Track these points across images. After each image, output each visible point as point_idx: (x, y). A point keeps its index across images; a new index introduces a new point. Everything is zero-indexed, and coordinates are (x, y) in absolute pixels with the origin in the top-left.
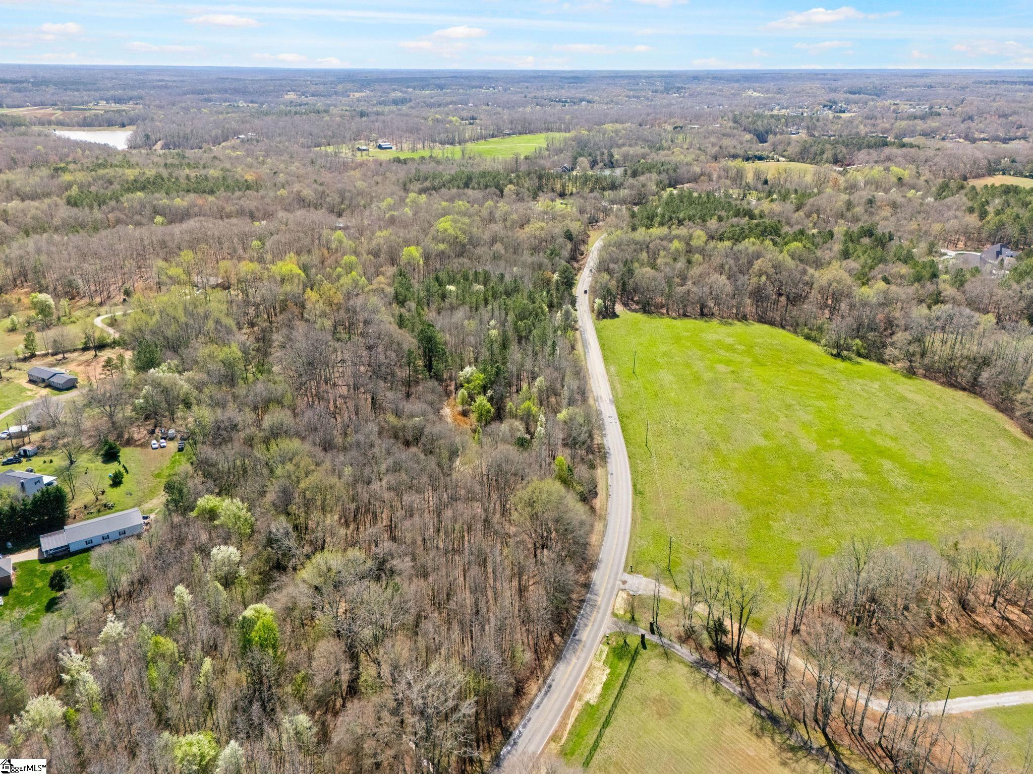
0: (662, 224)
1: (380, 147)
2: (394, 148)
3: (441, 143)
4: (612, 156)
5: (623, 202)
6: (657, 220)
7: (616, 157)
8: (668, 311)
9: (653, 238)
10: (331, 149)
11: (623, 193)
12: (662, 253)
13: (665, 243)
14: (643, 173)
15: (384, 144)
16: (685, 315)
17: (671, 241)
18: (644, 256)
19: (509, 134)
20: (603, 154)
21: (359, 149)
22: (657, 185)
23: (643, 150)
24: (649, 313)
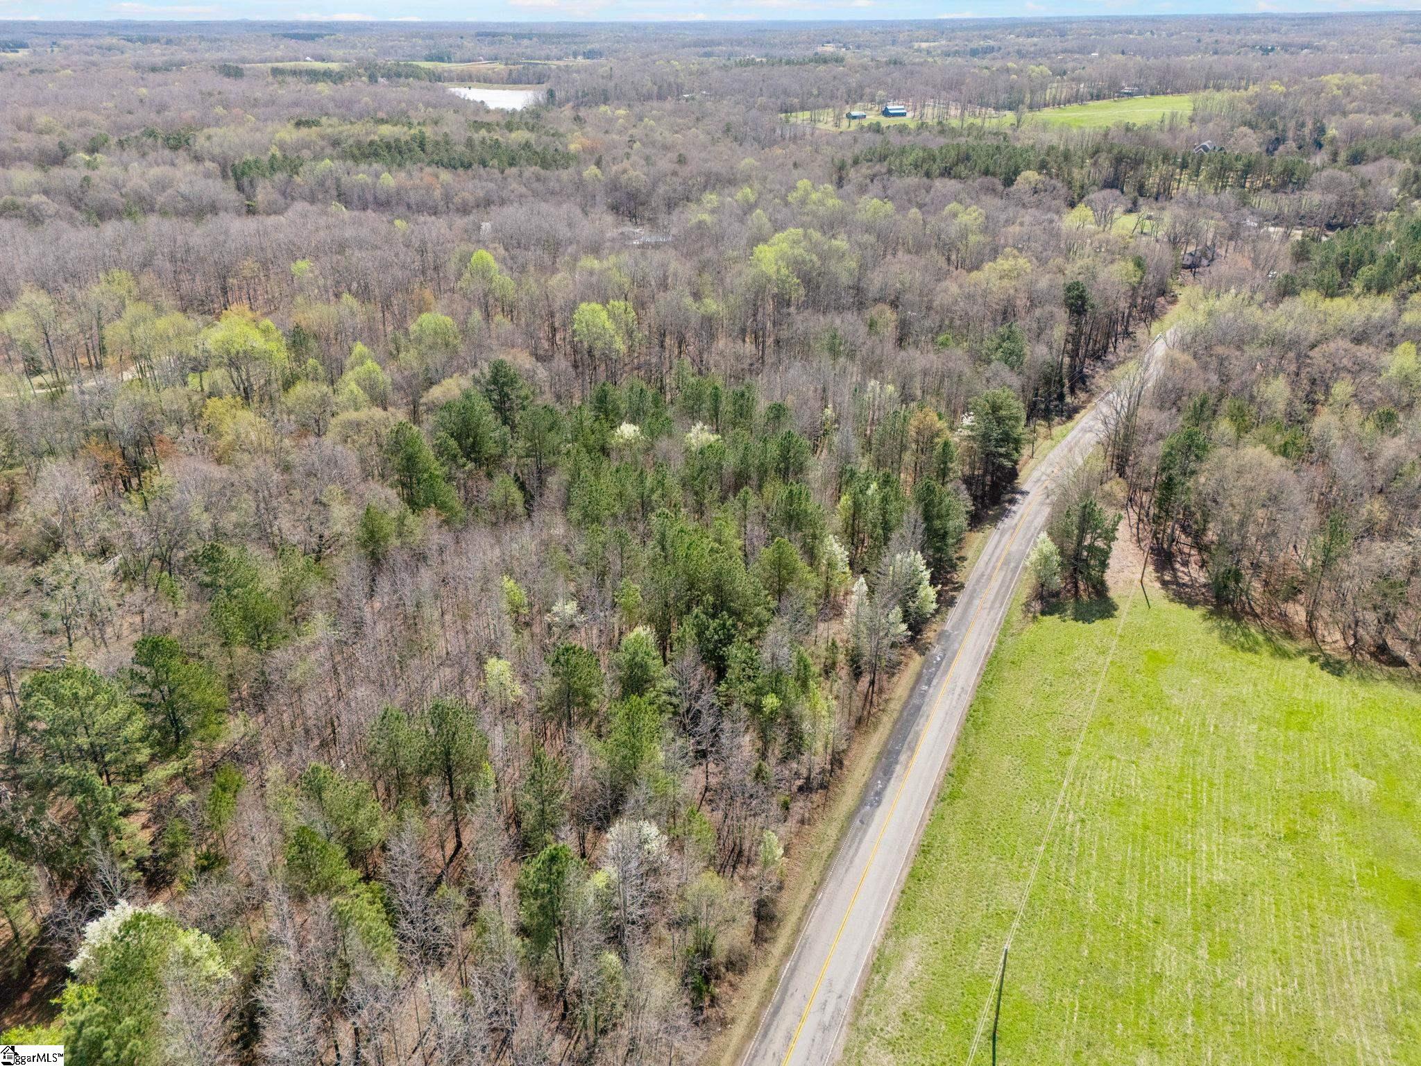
0: (1380, 286)
1: (886, 113)
2: (910, 115)
3: (997, 109)
4: (1322, 130)
5: (1302, 219)
6: (1366, 272)
7: (1332, 132)
8: (1311, 617)
9: (1329, 328)
10: (802, 117)
11: (1313, 198)
12: (1342, 389)
13: (1364, 351)
14: (1376, 159)
15: (892, 107)
16: (1382, 653)
17: (1392, 342)
18: (1277, 391)
19: (1130, 95)
20: (1303, 125)
21: (849, 116)
22: (1404, 186)
23: (1397, 121)
24: (1236, 617)
